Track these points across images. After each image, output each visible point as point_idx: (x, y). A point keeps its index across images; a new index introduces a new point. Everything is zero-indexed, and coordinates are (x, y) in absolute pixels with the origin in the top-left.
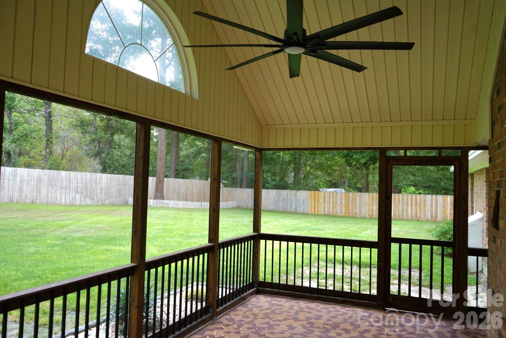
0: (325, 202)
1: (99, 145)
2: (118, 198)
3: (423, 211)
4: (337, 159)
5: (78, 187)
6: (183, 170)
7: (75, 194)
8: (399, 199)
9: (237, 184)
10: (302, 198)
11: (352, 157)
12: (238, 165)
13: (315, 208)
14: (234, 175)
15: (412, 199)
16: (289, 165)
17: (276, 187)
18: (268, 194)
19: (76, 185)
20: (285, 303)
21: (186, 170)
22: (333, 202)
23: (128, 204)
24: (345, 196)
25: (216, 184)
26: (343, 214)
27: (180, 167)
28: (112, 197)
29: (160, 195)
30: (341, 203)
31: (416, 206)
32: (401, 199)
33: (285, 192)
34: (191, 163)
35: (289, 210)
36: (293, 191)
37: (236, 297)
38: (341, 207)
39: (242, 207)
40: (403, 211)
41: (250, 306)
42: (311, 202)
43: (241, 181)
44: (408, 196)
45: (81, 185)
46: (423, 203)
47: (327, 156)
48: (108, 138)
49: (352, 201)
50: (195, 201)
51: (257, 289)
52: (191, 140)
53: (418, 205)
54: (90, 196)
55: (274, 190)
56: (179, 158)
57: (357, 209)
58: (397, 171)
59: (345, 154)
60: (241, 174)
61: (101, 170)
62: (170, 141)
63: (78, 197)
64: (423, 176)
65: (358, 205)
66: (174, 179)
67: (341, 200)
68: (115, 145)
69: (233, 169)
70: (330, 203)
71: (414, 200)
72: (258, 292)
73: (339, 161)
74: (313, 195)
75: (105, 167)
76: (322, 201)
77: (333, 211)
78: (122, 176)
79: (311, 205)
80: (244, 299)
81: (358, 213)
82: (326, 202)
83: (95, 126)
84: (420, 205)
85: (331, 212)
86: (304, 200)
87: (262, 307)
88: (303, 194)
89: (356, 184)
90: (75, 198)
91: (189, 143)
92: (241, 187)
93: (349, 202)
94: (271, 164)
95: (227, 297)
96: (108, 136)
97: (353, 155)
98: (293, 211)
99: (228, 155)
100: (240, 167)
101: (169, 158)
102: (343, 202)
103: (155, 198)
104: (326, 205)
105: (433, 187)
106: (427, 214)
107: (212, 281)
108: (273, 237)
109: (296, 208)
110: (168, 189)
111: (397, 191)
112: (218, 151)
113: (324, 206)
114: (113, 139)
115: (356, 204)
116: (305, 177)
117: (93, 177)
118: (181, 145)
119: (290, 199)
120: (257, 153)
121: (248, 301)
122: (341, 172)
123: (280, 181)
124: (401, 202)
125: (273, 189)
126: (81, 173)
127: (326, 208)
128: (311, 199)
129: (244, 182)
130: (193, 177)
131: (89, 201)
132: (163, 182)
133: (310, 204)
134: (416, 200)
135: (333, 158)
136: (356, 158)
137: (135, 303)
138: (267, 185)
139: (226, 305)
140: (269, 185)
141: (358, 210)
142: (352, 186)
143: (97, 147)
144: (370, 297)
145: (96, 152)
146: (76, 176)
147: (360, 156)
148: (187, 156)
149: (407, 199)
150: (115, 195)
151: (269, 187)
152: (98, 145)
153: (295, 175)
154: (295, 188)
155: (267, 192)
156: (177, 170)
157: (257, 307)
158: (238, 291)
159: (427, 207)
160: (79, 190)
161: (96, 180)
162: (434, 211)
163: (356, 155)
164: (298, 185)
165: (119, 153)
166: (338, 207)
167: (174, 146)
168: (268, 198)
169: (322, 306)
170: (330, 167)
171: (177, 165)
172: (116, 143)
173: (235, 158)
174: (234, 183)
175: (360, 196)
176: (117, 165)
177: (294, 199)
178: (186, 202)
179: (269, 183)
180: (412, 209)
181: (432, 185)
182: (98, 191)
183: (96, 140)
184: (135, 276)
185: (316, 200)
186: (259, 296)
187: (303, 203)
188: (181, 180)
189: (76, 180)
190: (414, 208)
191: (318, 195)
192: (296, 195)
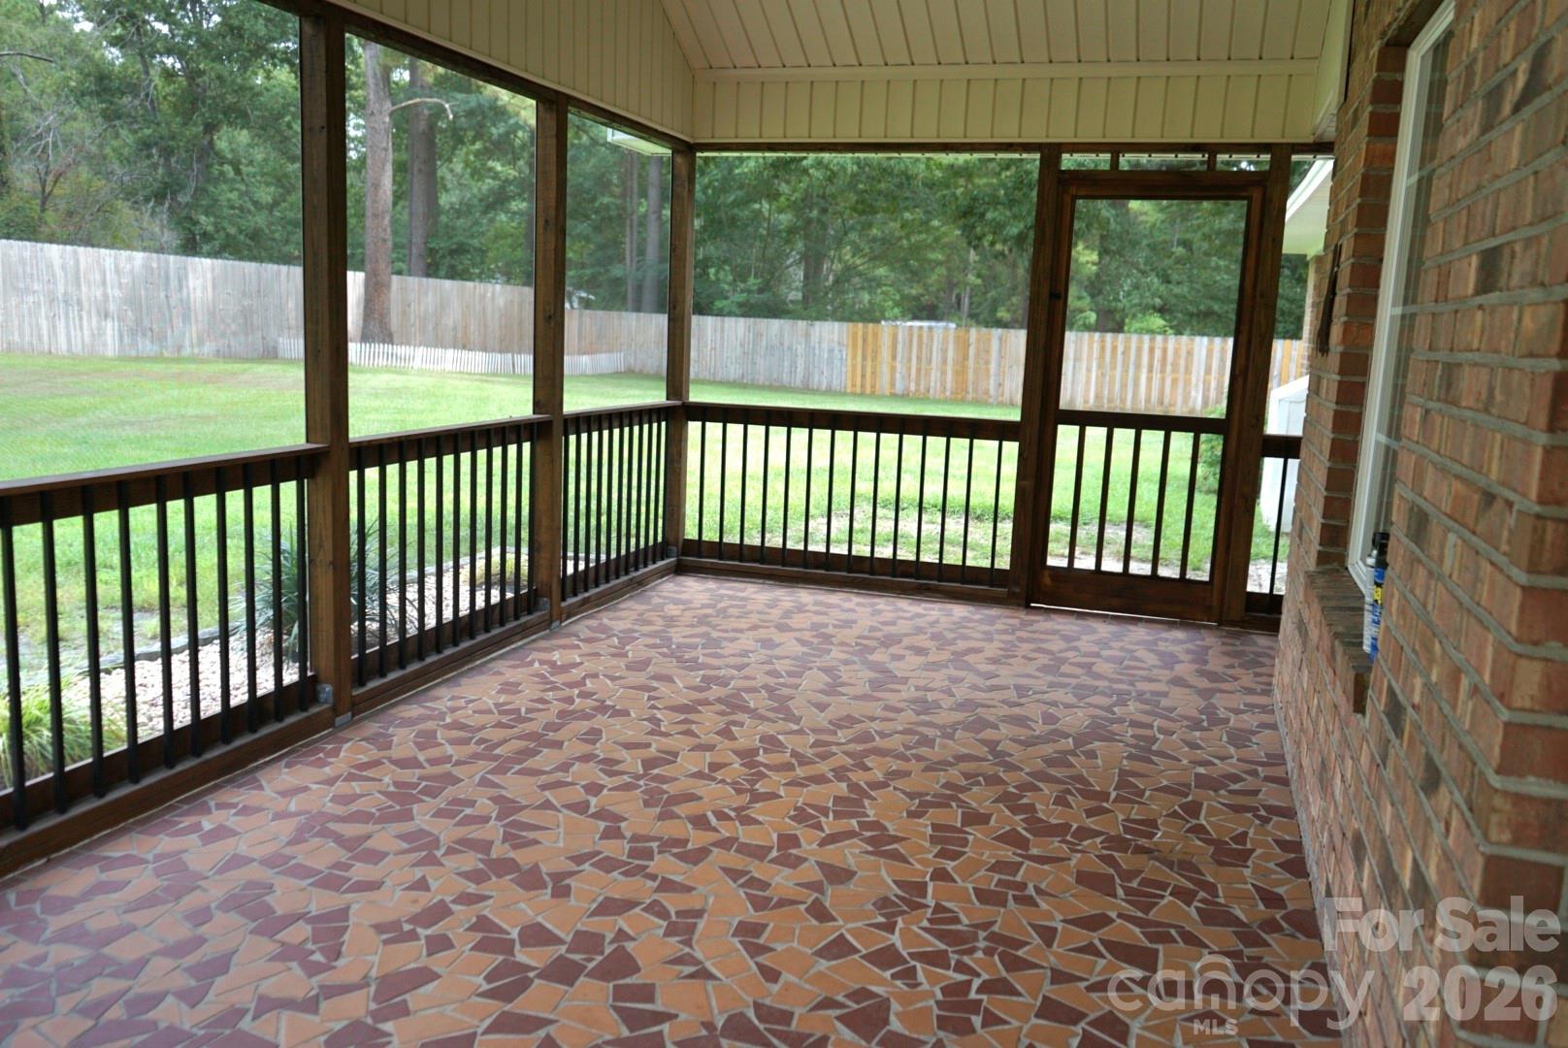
0: (894, 357)
1: (167, 160)
2: (242, 338)
3: (1181, 385)
4: (937, 229)
5: (105, 296)
6: (453, 253)
7: (99, 322)
8: (1114, 349)
9: (624, 298)
10: (825, 346)
11: (982, 215)
12: (628, 240)
13: (863, 376)
14: (617, 271)
15: (1152, 350)
16: (788, 242)
17: (748, 310)
18: (722, 331)
19: (99, 294)
20: (756, 595)
21: (460, 250)
22: (919, 358)
23: (276, 357)
24: (957, 339)
25: (552, 238)
26: (948, 393)
27: (441, 244)
28: (223, 335)
29: (379, 330)
30: (944, 361)
31: (1163, 371)
32: (1120, 349)
33: (775, 325)
34: (475, 229)
35: (785, 378)
36: (800, 322)
37: (618, 577)
38: (944, 373)
39: (641, 372)
40: (1124, 386)
41: (656, 600)
42: (854, 357)
43: (639, 288)
44: (1141, 341)
45: (117, 293)
46: (1182, 362)
47: (907, 215)
48: (196, 136)
49: (977, 354)
50: (493, 351)
51: (679, 561)
52: (476, 156)
53: (1169, 368)
54: (151, 330)
55: (742, 320)
56: (438, 215)
57: (988, 377)
58: (1114, 265)
59: (962, 209)
60: (638, 269)
61: (182, 246)
62: (404, 156)
63: (109, 332)
64: (1191, 282)
65: (993, 367)
66: (424, 280)
67: (944, 351)
68: (222, 164)
69: (611, 252)
70: (910, 360)
71: (1158, 353)
72: (680, 569)
73: (945, 234)
74: (860, 333)
75: (194, 235)
76: (885, 353)
77: (918, 384)
78: (254, 265)
79: (854, 366)
80: (641, 583)
81: (992, 392)
82: (899, 358)
83: (147, 95)
84: (1175, 366)
85: (913, 387)
86: (831, 351)
87: (689, 602)
88: (830, 333)
89: (994, 310)
90: (101, 332)
91: (467, 164)
92: (638, 309)
93: (966, 357)
94: (732, 240)
95: (592, 575)
96: (195, 130)
97: (986, 211)
98: (798, 383)
99: (597, 204)
100: (635, 245)
101: (405, 217)
102: (950, 354)
103: (366, 338)
104: (899, 366)
105: (1219, 316)
106: (1193, 393)
107: (545, 522)
108: (726, 414)
109: (808, 376)
110: (404, 313)
111: (1111, 325)
112: (557, 136)
113: (893, 369)
114: (211, 143)
115: (987, 362)
116: (837, 281)
117: (155, 265)
118: (442, 171)
119: (790, 348)
120: (679, 159)
121: (653, 589)
122: (949, 269)
123: (761, 291)
124: (1120, 357)
125: (737, 316)
126: (113, 252)
127: (898, 376)
128: (855, 346)
129: (649, 296)
130: (486, 276)
131: (148, 343)
132: (388, 287)
133: (849, 362)
134: (1165, 351)
135: (925, 223)
136: (994, 219)
137: (326, 555)
138: (719, 304)
139: (587, 595)
140: (725, 302)
141: (992, 381)
142: (981, 317)
143: (161, 171)
144: (990, 576)
145: (156, 185)
146: (98, 262)
147: (1008, 213)
148: (463, 210)
149: (1139, 350)
150: (233, 327)
151: (726, 310)
152: (162, 161)
153: (806, 277)
154: (805, 313)
155: (719, 324)
156: (432, 252)
157: (676, 602)
158: (623, 561)
159: (1194, 374)
160: (112, 307)
161: (167, 278)
162: (1213, 385)
163: (996, 209)
164: (814, 306)
165: (234, 196)
166: (933, 372)
167: (420, 171)
168: (722, 345)
169: (856, 599)
170: (916, 250)
171: (431, 234)
172: (223, 157)
173: (620, 216)
174: (614, 296)
175: (1000, 339)
176: (232, 231)
177: (800, 349)
178: (465, 353)
179: (726, 298)
180: (1149, 380)
181: (1216, 307)
182: (174, 311)
183: (156, 144)
184: (320, 480)
185: (869, 351)
186: (681, 579)
187: (830, 361)
188: (448, 283)
189: (98, 277)
190: (1156, 377)
191: (875, 335)
192: (807, 336)
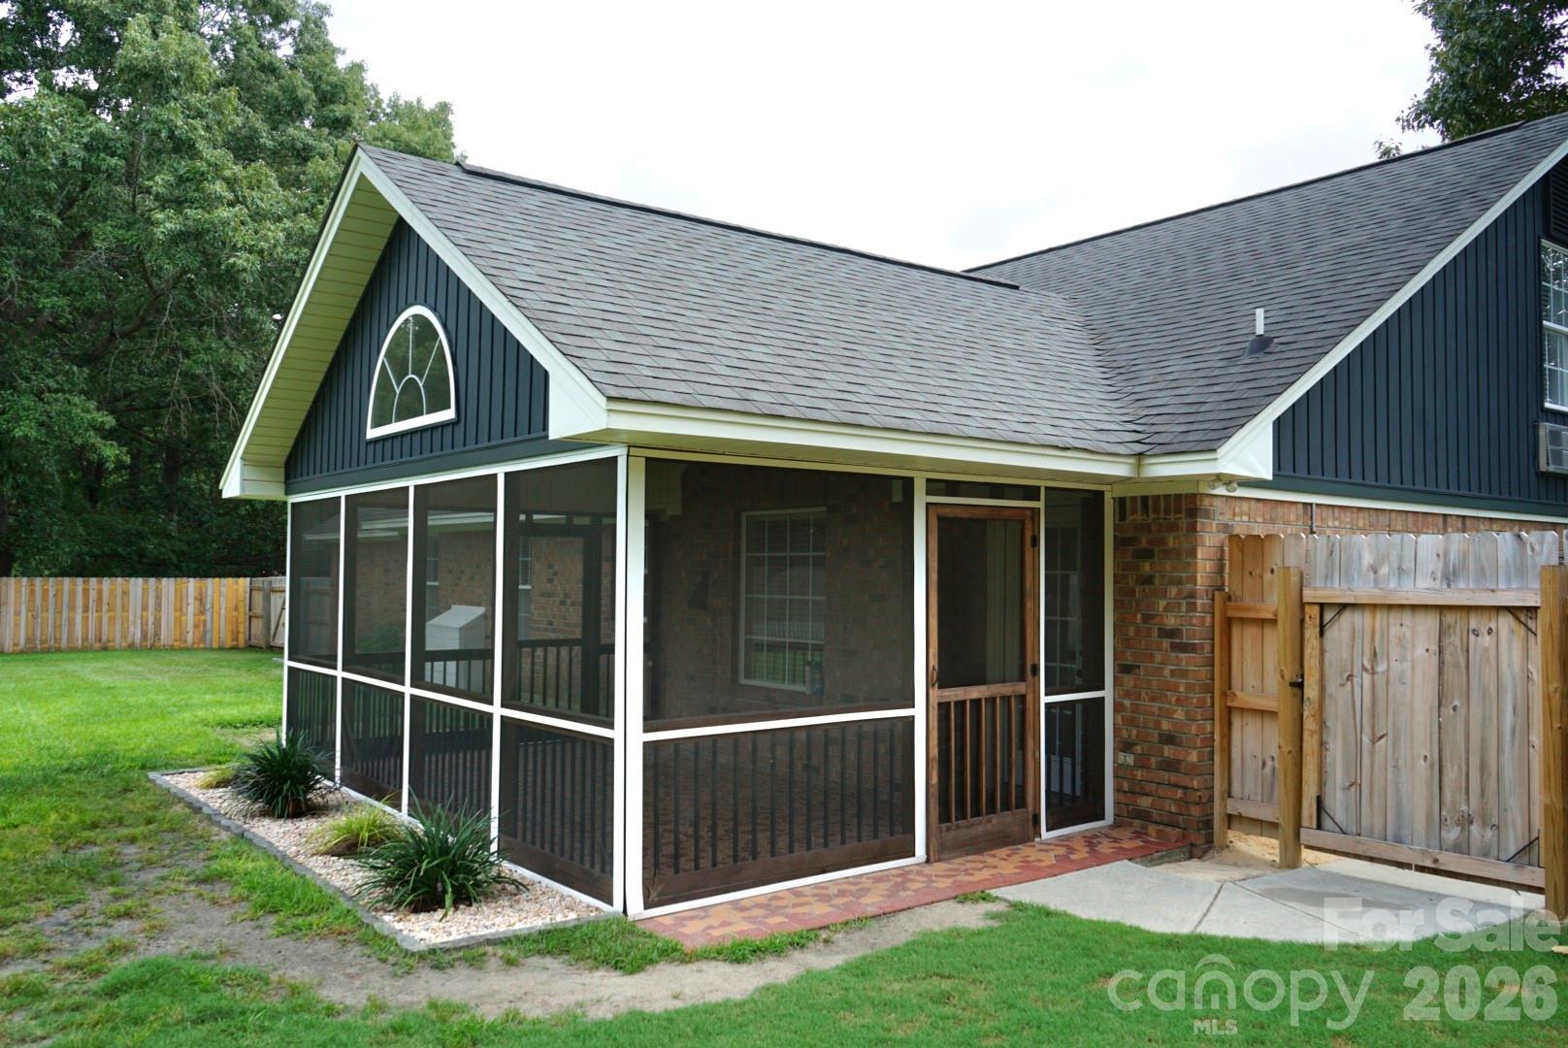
3: (119, 622)
8: (44, 592)
15: (86, 592)
31: (99, 610)
32: (52, 593)
40: (57, 627)
71: (93, 594)
84: (112, 605)
124: (52, 599)
134: (100, 592)
149: (73, 592)
162: (151, 620)
180: (86, 619)
190: (93, 615)
